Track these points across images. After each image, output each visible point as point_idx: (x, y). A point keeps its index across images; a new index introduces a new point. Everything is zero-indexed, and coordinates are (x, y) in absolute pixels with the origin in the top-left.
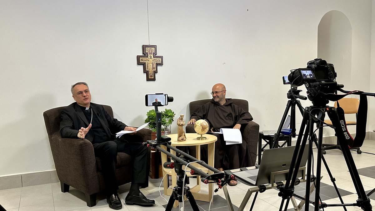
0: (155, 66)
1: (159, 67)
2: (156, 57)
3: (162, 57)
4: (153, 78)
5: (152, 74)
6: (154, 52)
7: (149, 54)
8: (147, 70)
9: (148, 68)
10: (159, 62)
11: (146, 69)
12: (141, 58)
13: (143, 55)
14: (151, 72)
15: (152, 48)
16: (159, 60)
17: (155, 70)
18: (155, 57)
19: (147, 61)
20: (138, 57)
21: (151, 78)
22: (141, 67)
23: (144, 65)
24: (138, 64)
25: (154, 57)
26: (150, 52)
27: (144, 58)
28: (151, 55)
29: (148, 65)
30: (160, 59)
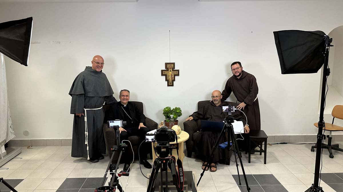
0: (173, 76)
4: (172, 84)
5: (171, 82)
6: (173, 67)
7: (169, 69)
9: (169, 78)
10: (176, 74)
11: (167, 78)
12: (164, 72)
14: (170, 80)
15: (171, 65)
17: (173, 79)
18: (173, 71)
20: (162, 71)
26: (170, 67)
27: (166, 71)
28: (171, 69)
30: (177, 72)
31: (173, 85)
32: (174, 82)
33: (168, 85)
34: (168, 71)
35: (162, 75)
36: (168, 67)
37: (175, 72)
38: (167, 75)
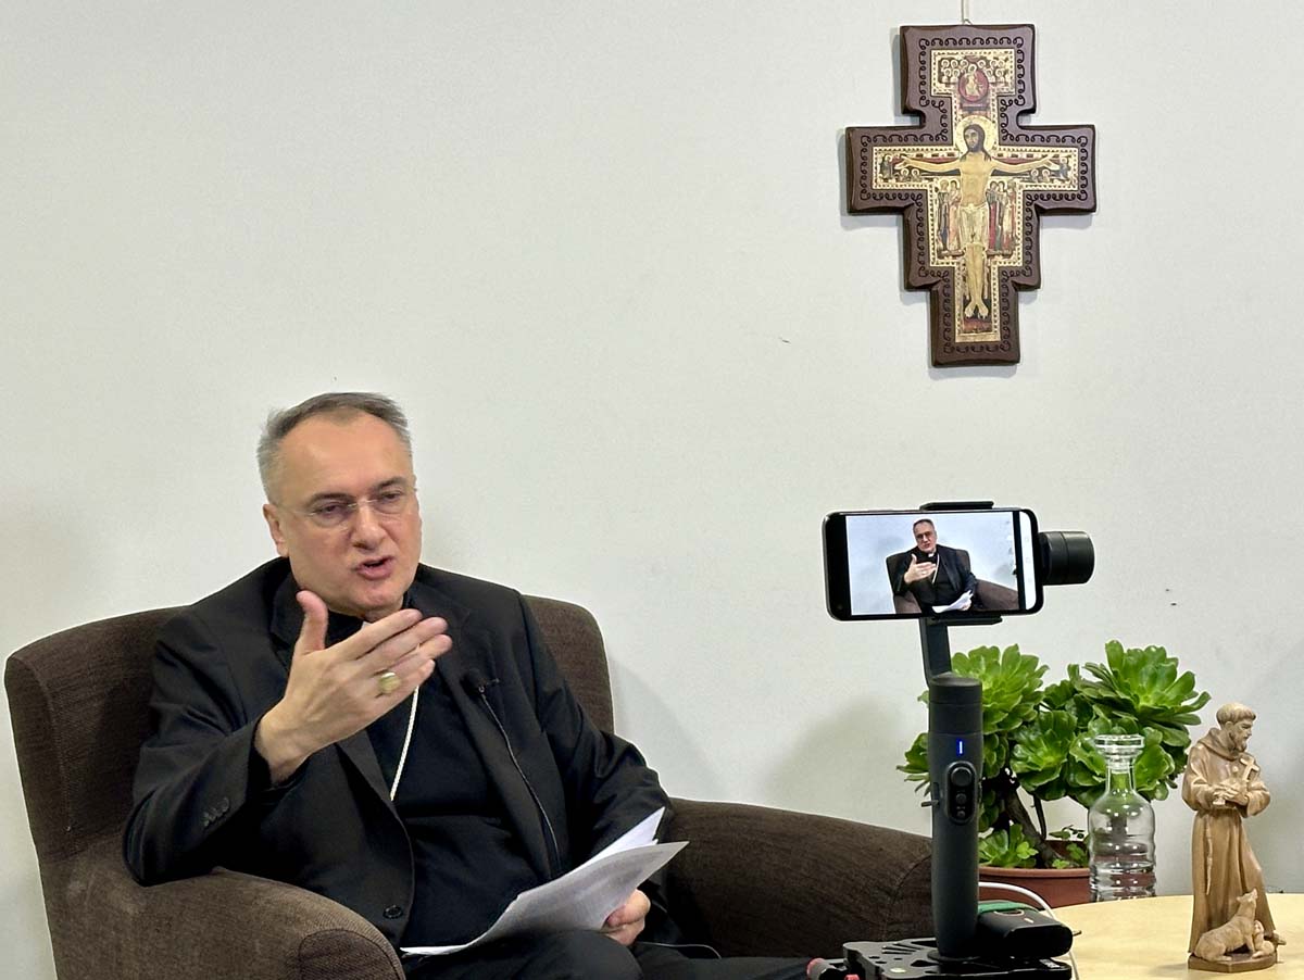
0: (1013, 222)
1: (1055, 237)
2: (1030, 141)
3: (1083, 139)
4: (994, 337)
5: (988, 303)
6: (1007, 84)
7: (957, 113)
8: (935, 262)
9: (952, 247)
10: (1057, 185)
11: (924, 251)
12: (878, 155)
13: (907, 121)
14: (976, 280)
15: (990, 54)
16: (1056, 169)
17: (1016, 260)
18: (1015, 140)
19: (938, 182)
20: (857, 145)
21: (972, 338)
22: (885, 236)
23: (907, 210)
24: (853, 210)
25: (1006, 137)
26: (972, 88)
27: (911, 151)
28: (977, 120)
29: (944, 216)
30: (1071, 156)
31: (1004, 354)
32: (1030, 312)
33: (947, 354)
34: (943, 151)
35: (861, 201)
36: (938, 88)
37: (1042, 154)
38: (933, 207)
